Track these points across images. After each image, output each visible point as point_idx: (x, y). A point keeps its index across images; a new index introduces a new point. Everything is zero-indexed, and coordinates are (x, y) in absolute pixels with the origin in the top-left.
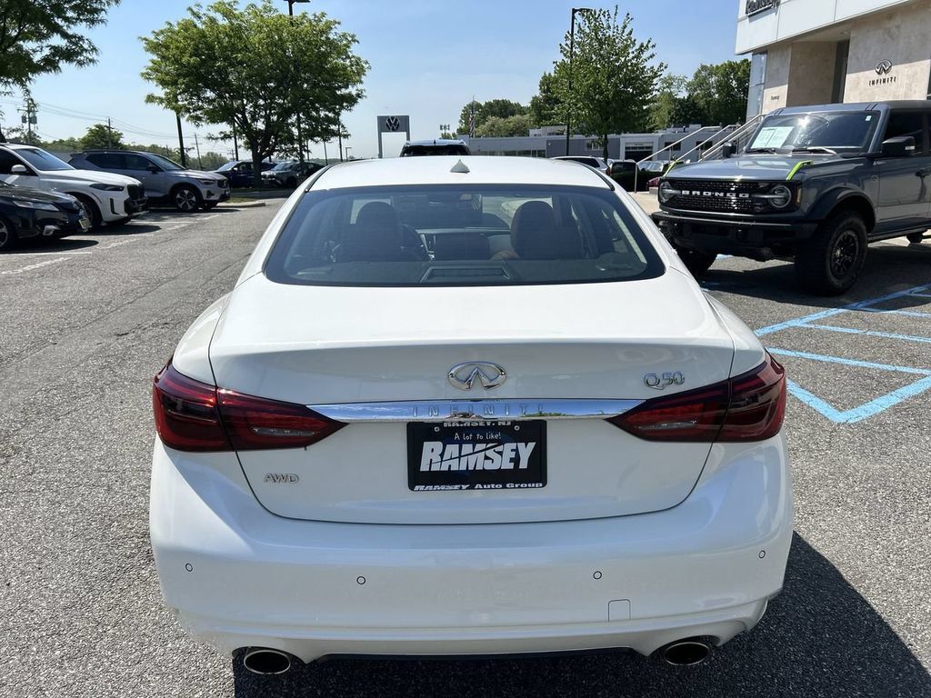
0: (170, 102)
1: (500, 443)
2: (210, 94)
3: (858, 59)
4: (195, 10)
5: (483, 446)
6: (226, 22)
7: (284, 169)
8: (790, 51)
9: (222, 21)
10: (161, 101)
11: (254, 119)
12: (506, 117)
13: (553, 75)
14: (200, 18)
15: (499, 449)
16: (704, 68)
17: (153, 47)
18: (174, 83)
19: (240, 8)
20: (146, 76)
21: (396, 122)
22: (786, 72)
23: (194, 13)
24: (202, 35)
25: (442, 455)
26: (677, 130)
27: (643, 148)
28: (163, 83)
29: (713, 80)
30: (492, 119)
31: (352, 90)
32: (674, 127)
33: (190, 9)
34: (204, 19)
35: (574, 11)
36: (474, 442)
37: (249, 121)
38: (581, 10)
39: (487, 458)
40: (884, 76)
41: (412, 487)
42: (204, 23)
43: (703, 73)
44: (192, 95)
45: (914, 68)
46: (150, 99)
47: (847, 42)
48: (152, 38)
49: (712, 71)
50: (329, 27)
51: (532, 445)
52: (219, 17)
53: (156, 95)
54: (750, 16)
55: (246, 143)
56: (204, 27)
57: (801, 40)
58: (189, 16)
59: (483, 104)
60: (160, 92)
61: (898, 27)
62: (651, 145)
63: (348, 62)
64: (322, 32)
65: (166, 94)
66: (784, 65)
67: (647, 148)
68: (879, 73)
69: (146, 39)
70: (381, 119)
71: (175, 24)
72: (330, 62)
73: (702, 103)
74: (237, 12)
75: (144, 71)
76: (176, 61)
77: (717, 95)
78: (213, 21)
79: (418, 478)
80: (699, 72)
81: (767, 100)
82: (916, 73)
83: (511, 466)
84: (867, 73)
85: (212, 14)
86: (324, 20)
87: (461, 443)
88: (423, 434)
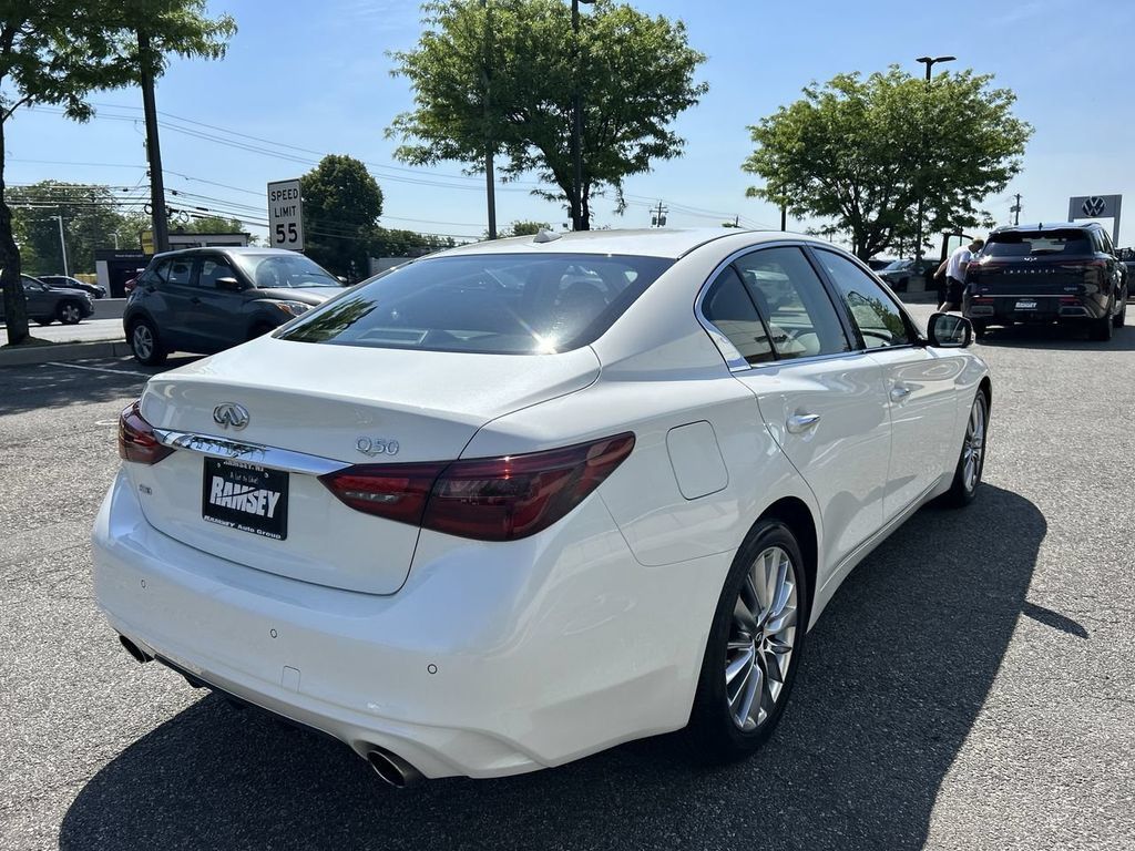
0: (770, 194)
1: (258, 488)
2: (816, 182)
4: (811, 89)
5: (245, 489)
6: (846, 98)
7: (899, 268)
9: (842, 98)
10: (763, 193)
11: (868, 210)
14: (815, 97)
15: (256, 493)
17: (762, 135)
18: (774, 173)
19: (861, 80)
20: (748, 168)
21: (1098, 205)
23: (809, 94)
24: (816, 116)
25: (223, 491)
28: (765, 174)
31: (1005, 163)
33: (805, 89)
34: (821, 98)
36: (242, 483)
37: (861, 211)
39: (248, 501)
42: (820, 102)
44: (798, 185)
46: (751, 192)
48: (760, 125)
50: (976, 86)
51: (278, 495)
52: (837, 92)
53: (757, 188)
55: (854, 238)
56: (820, 107)
58: (804, 97)
60: (763, 183)
63: (1000, 128)
64: (965, 94)
65: (769, 186)
69: (753, 128)
70: (1075, 202)
71: (788, 107)
72: (977, 131)
74: (857, 85)
75: (745, 163)
76: (781, 149)
78: (830, 98)
83: (263, 513)
85: (830, 91)
86: (971, 77)
87: (234, 482)
88: (213, 468)
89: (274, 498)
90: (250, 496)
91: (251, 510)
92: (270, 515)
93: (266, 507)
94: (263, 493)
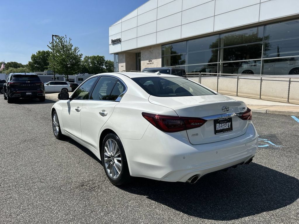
1: (226, 123)
3: (143, 58)
5: (224, 124)
8: (125, 54)
12: (16, 68)
13: (36, 55)
16: (86, 57)
22: (124, 60)
26: (81, 75)
27: (71, 80)
29: (90, 60)
30: (11, 69)
32: (80, 74)
35: (53, 36)
36: (223, 123)
38: (55, 36)
39: (225, 126)
40: (150, 62)
41: (215, 134)
43: (86, 58)
45: (158, 61)
47: (140, 53)
49: (89, 58)
51: (230, 123)
54: (113, 44)
57: (128, 52)
59: (6, 63)
61: (153, 50)
62: (74, 79)
66: (124, 58)
67: (73, 80)
68: (149, 61)
73: (87, 67)
77: (91, 65)
79: (216, 132)
80: (85, 58)
81: (120, 67)
82: (158, 62)
83: (228, 127)
84: (146, 61)
87: (221, 123)
88: (216, 122)
89: (230, 124)
90: (225, 125)
91: (226, 128)
92: (230, 127)
93: (229, 126)
94: (228, 123)
